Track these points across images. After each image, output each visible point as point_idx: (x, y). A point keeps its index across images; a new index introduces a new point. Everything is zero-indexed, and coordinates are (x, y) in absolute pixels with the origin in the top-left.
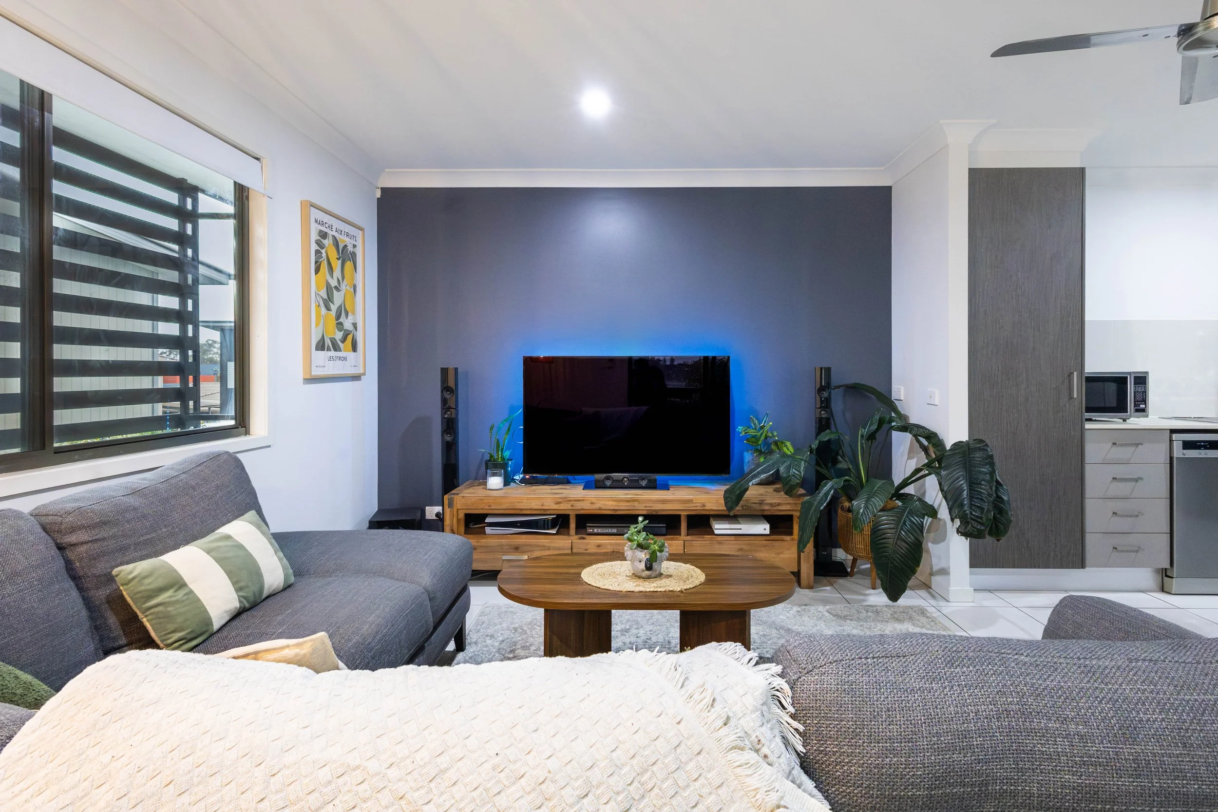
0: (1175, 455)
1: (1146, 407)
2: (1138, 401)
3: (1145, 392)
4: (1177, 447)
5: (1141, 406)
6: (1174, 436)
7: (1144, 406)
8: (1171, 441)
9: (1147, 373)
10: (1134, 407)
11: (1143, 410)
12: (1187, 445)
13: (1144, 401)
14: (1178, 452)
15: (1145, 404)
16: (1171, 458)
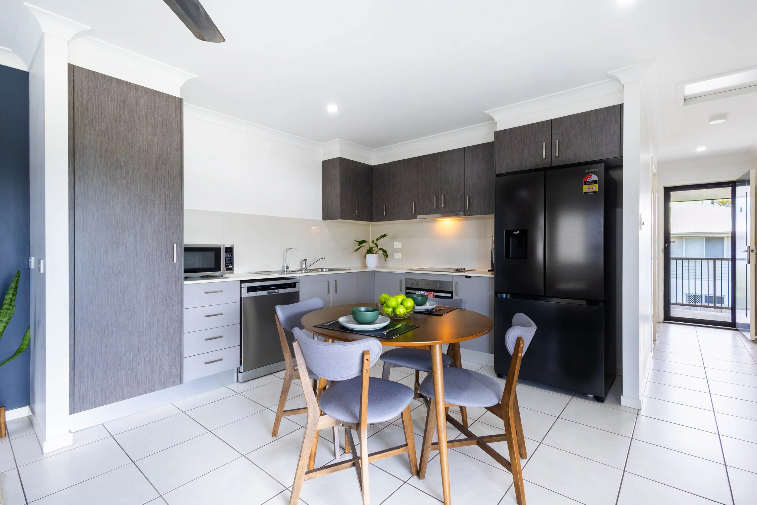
0: (243, 296)
1: (232, 267)
2: (227, 264)
3: (232, 257)
4: (244, 290)
5: (230, 266)
6: (243, 285)
7: (231, 266)
8: (241, 287)
9: (233, 245)
10: (225, 267)
11: (231, 269)
12: (250, 289)
13: (231, 263)
14: (245, 294)
15: (232, 265)
16: (241, 299)
